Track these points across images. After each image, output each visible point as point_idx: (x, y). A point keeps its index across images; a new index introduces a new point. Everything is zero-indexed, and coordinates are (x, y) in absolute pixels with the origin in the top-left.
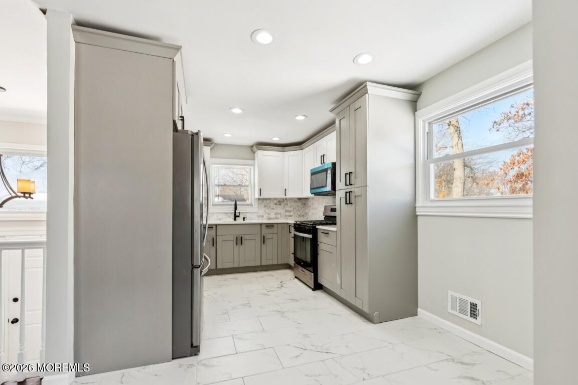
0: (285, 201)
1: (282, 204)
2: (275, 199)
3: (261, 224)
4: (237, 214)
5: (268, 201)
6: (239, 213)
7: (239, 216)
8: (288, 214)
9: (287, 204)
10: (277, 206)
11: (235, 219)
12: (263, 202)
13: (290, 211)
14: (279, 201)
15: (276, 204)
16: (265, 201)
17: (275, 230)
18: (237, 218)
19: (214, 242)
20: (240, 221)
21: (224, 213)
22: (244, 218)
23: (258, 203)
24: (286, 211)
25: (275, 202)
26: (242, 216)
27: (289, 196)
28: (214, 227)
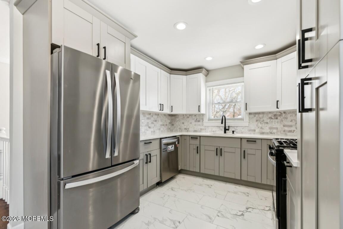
0: (284, 115)
1: (279, 118)
2: (270, 113)
3: (241, 139)
4: (227, 128)
5: (261, 116)
6: (229, 126)
7: (228, 130)
8: (286, 129)
9: (286, 118)
10: (272, 120)
11: (225, 132)
12: (255, 116)
13: (291, 126)
14: (275, 115)
15: (271, 118)
16: (257, 115)
17: (258, 145)
18: (227, 131)
19: (198, 150)
20: (229, 134)
21: (217, 126)
22: (233, 132)
23: (249, 118)
24: (284, 126)
25: (270, 115)
26: (231, 130)
27: (282, 108)
28: (199, 138)
